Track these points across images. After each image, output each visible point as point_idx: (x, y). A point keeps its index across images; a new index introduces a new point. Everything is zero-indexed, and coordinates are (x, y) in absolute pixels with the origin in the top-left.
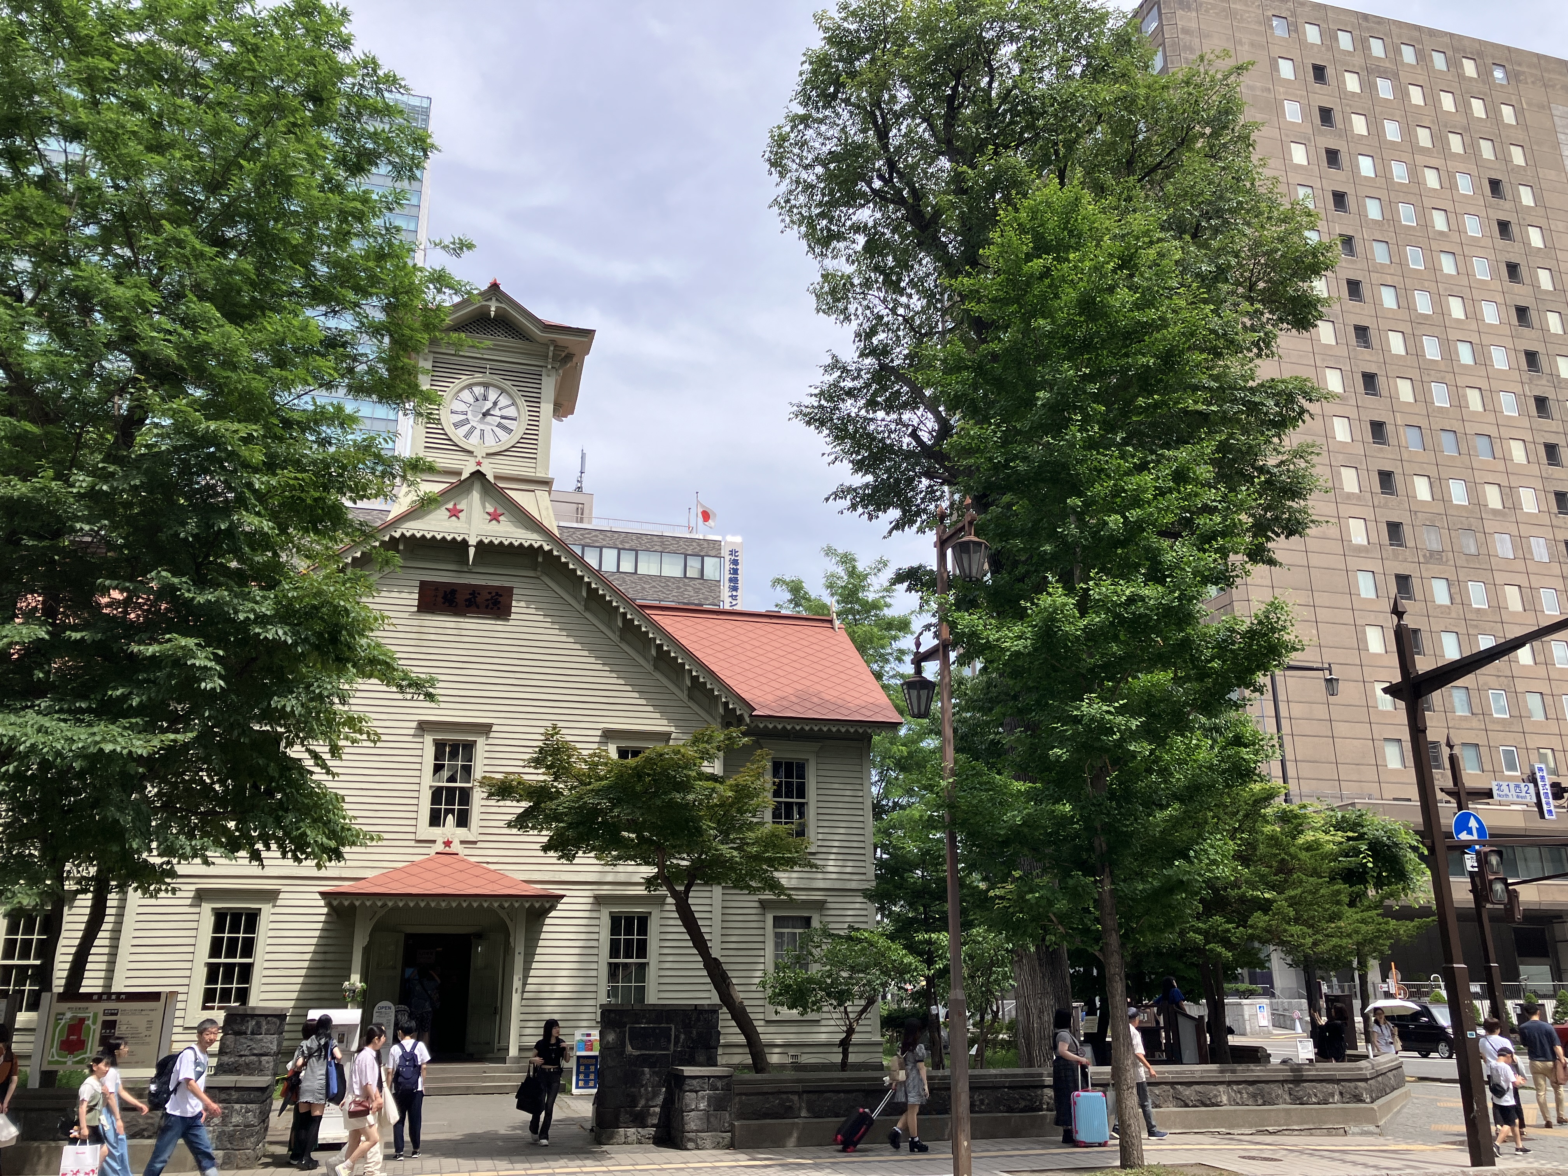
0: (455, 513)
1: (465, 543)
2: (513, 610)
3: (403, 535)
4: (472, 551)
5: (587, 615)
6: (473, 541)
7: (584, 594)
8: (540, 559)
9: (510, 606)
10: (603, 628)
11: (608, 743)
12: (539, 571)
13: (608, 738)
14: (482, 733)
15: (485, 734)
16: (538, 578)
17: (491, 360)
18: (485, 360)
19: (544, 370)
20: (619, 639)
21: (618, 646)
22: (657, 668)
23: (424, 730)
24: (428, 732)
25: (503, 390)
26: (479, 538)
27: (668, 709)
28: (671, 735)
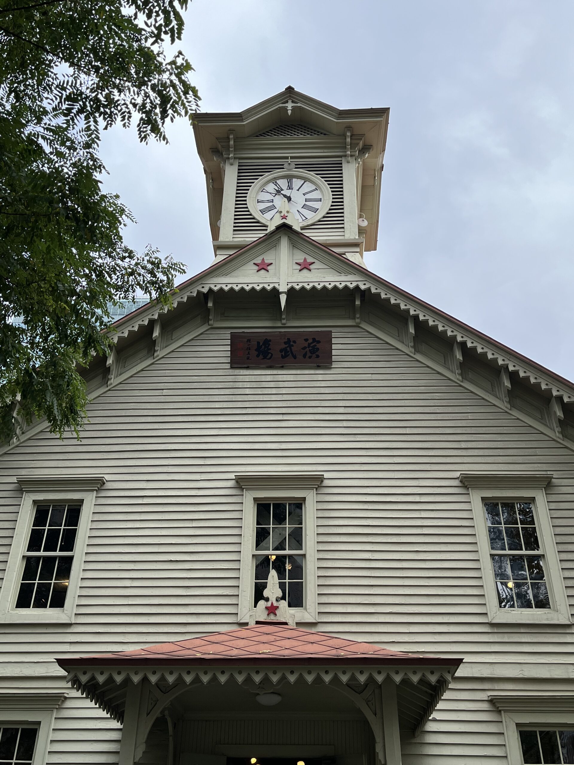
0: (263, 267)
1: (275, 290)
2: (334, 358)
3: (210, 290)
4: (283, 299)
5: (418, 357)
6: (283, 288)
7: (412, 330)
8: (358, 303)
9: (331, 356)
10: (438, 369)
11: (469, 494)
12: (358, 318)
13: (468, 489)
14: (312, 489)
15: (315, 489)
16: (357, 326)
17: (292, 158)
18: (287, 158)
19: (343, 159)
20: (461, 378)
21: (461, 386)
22: (513, 406)
23: (243, 487)
24: (247, 489)
25: (306, 180)
26: (290, 286)
27: (538, 452)
28: (551, 481)
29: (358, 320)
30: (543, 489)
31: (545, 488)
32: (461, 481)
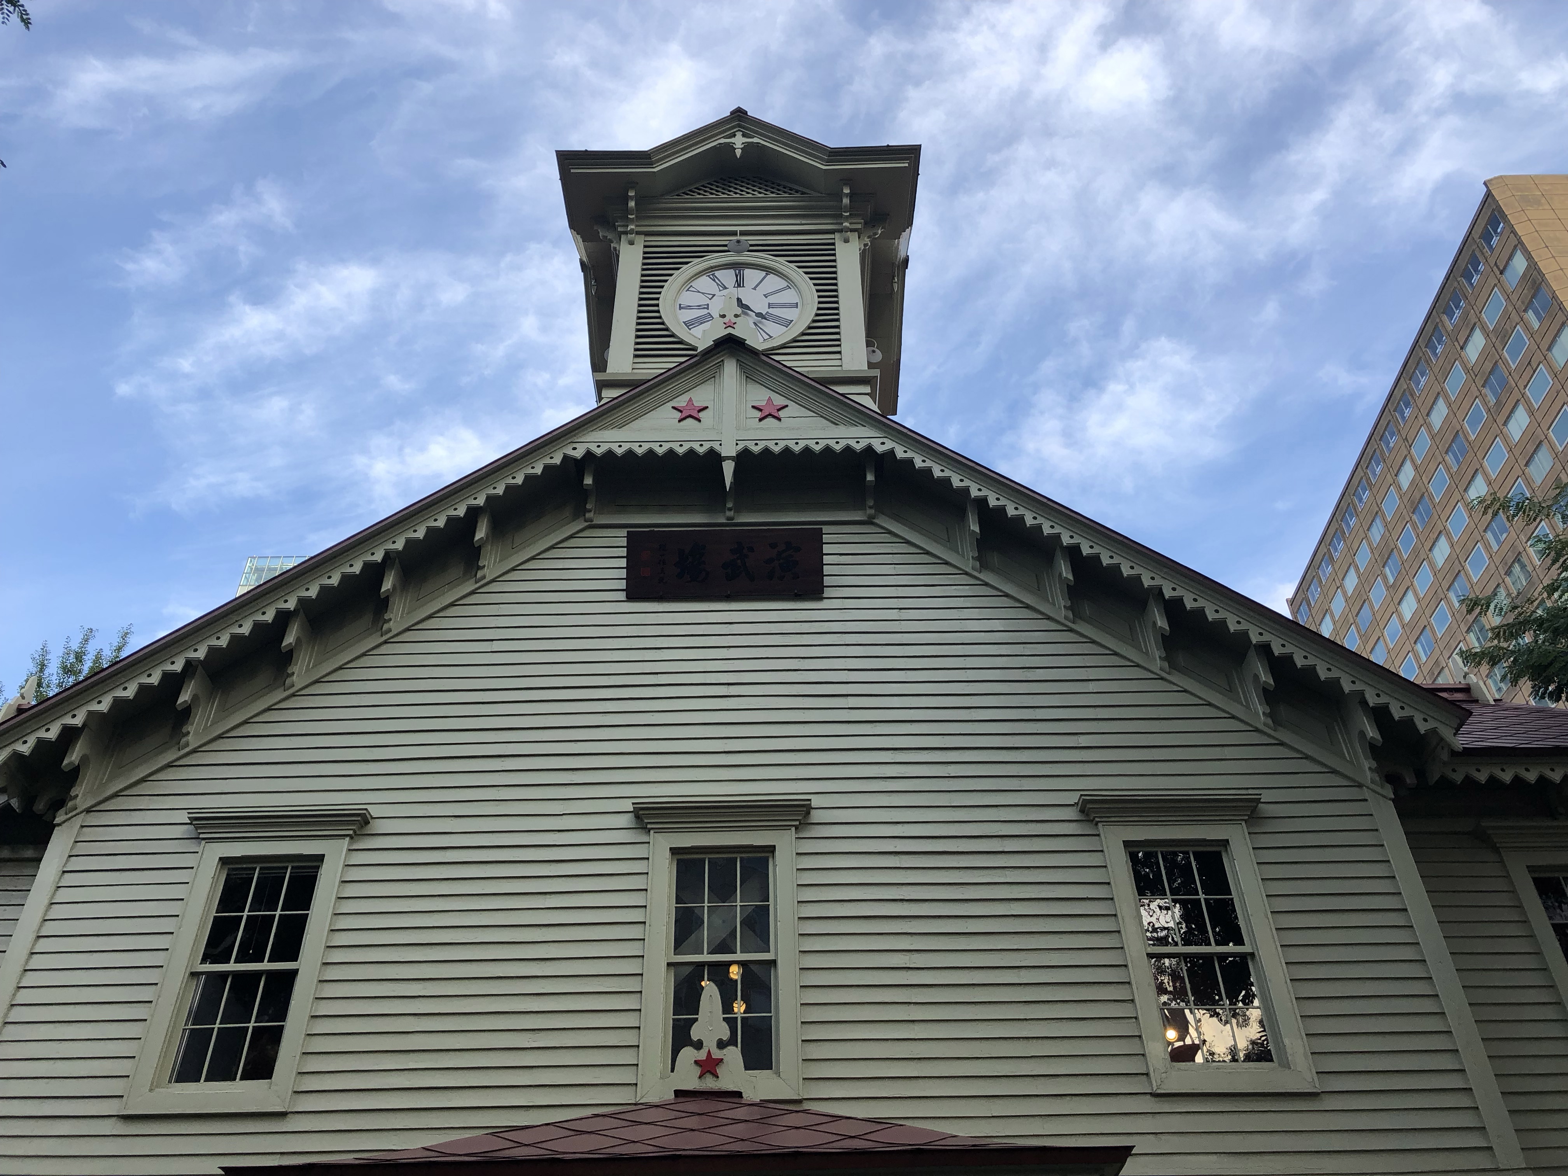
0: (691, 414)
1: (712, 452)
2: (827, 581)
3: (589, 453)
4: (728, 469)
5: (987, 576)
6: (729, 450)
7: (975, 528)
8: (870, 477)
9: (820, 574)
10: (1028, 599)
11: (1098, 835)
12: (871, 507)
13: (1096, 824)
14: (787, 827)
15: (794, 829)
16: (869, 522)
17: (743, 233)
18: (734, 233)
19: (837, 235)
20: (1071, 616)
21: (1071, 630)
22: (1174, 666)
23: (649, 826)
24: (658, 831)
25: (768, 270)
26: (741, 446)
27: (1228, 753)
28: (1256, 806)
29: (872, 511)
30: (1243, 823)
31: (1246, 821)
32: (1082, 811)
